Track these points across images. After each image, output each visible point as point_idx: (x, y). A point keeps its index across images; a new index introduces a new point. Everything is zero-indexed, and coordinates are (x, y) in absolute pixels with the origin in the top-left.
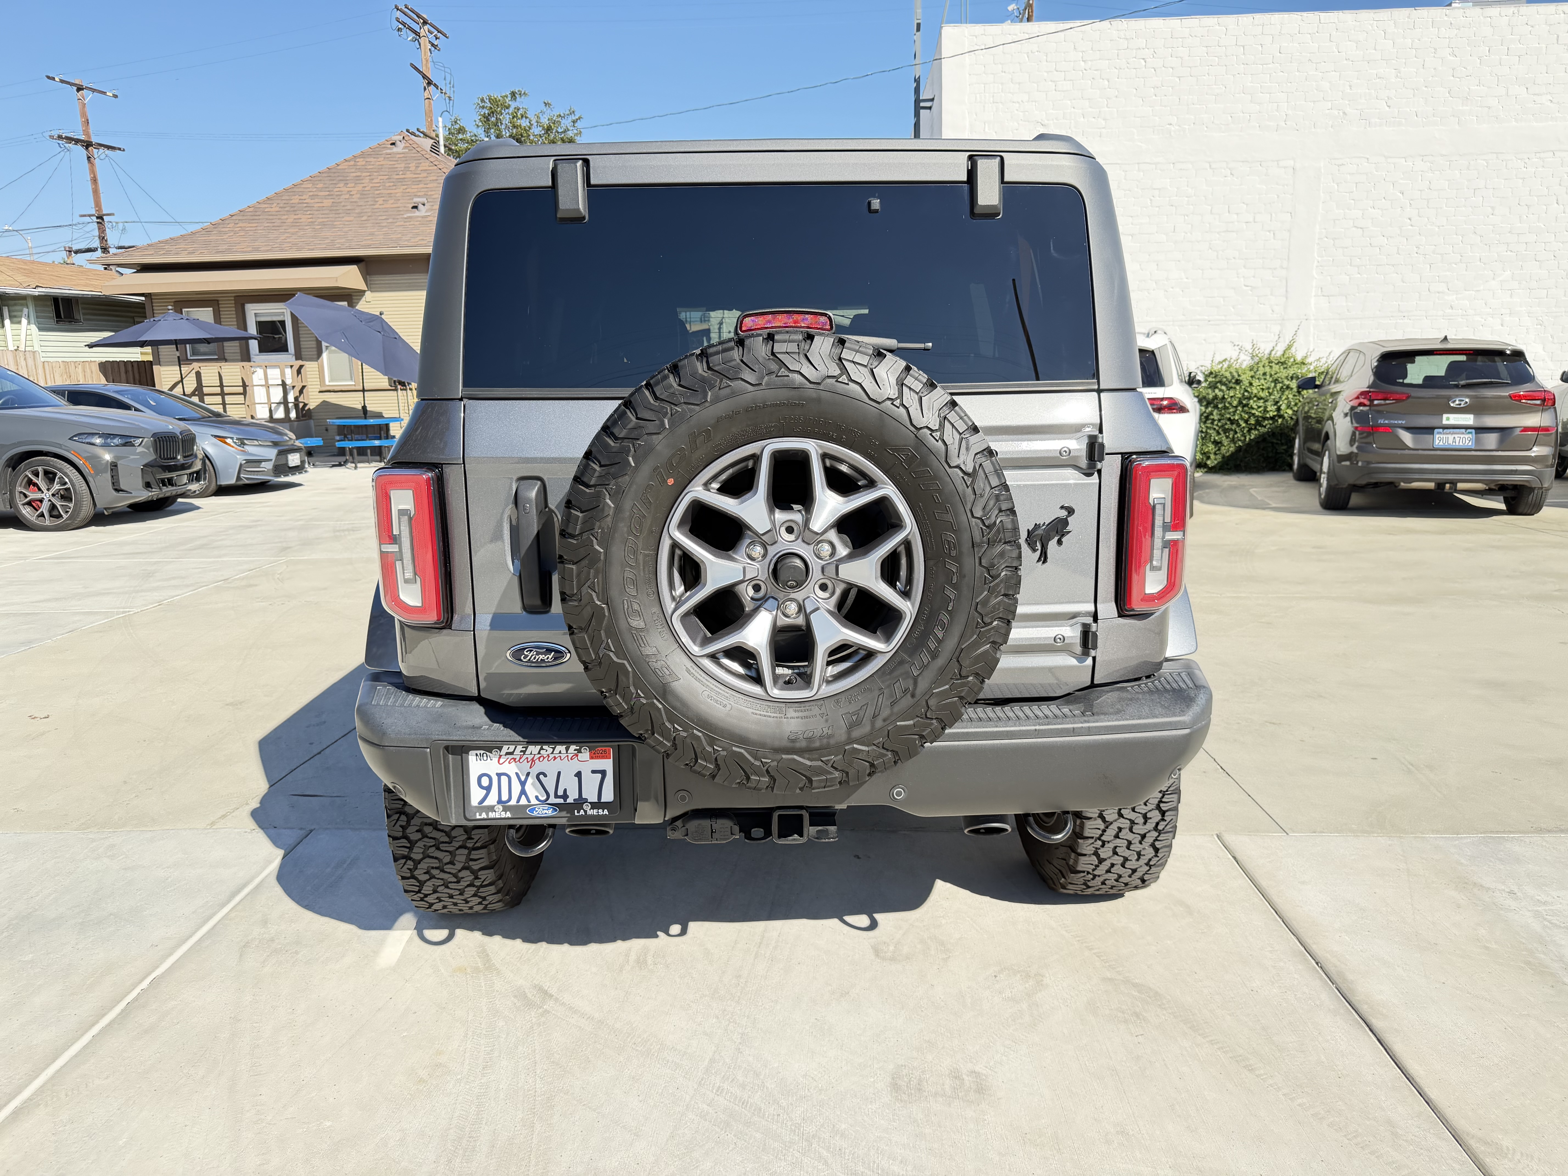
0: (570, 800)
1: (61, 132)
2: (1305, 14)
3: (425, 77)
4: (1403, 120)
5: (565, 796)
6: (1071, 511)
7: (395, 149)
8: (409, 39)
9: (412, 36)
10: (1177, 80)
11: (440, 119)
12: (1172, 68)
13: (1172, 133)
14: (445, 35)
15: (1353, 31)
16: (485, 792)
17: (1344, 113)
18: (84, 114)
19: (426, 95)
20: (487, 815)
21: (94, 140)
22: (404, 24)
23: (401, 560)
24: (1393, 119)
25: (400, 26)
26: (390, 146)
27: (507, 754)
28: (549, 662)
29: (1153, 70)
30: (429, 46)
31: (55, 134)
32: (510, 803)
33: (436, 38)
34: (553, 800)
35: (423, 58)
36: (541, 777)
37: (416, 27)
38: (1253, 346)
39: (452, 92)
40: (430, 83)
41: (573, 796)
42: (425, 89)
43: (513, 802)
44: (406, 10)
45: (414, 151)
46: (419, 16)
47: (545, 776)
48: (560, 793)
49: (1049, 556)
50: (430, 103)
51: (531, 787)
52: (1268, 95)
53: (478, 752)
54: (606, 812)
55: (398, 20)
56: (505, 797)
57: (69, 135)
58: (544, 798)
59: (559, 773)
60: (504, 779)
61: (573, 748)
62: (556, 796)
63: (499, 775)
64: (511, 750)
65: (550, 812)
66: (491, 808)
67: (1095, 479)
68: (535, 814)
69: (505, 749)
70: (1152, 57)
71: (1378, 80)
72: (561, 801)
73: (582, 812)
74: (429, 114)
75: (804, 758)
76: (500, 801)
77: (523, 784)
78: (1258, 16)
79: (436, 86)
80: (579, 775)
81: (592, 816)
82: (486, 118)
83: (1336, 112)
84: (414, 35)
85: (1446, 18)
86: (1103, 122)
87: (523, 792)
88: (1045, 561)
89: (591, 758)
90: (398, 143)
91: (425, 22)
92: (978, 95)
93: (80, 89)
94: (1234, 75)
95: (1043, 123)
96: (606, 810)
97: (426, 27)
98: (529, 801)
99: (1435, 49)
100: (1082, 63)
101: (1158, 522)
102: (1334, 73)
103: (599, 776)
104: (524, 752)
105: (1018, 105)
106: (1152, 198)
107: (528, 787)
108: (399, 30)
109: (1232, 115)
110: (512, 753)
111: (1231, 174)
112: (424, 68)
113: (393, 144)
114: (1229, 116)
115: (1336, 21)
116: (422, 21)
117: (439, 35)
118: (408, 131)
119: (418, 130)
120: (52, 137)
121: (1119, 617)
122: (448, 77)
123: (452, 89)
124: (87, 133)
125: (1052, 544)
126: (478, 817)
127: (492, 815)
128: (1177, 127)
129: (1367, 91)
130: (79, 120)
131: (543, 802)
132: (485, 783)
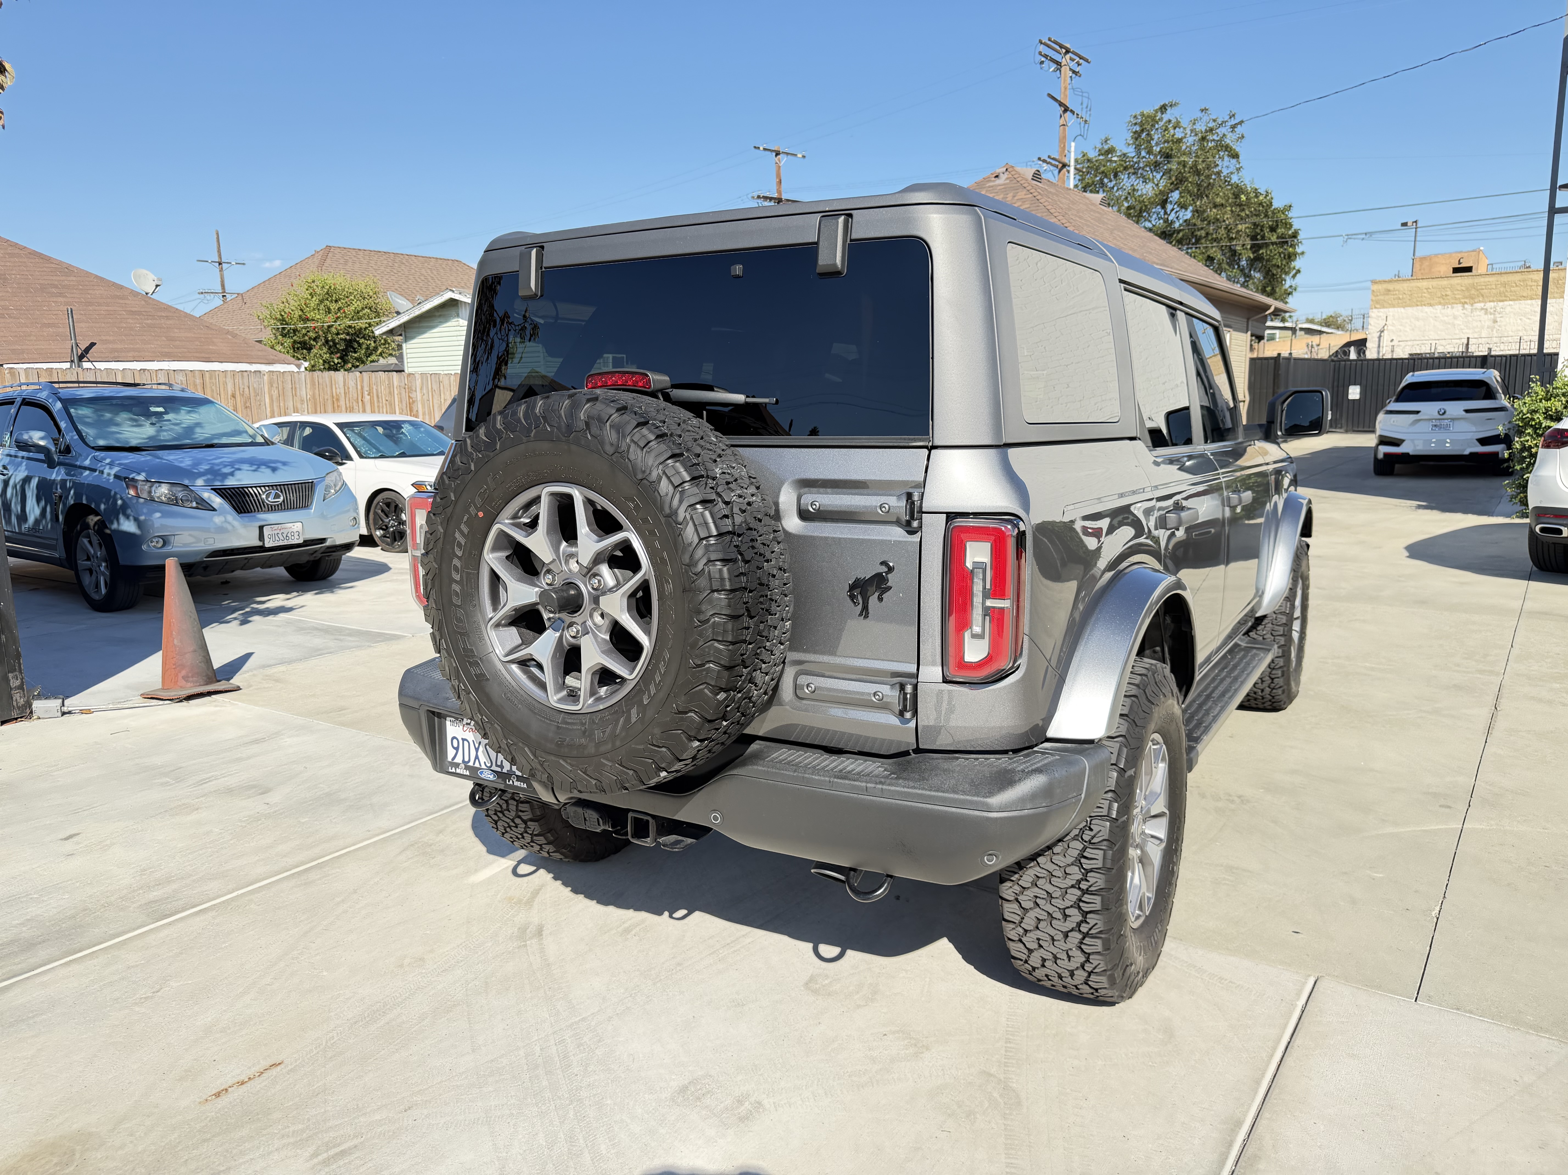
0: (504, 771)
1: (759, 193)
3: (1061, 104)
5: (502, 767)
6: (890, 570)
7: (998, 182)
8: (1051, 70)
9: (1053, 67)
11: (1073, 144)
14: (1087, 61)
16: (455, 750)
18: (778, 175)
19: (1062, 122)
20: (456, 770)
21: (784, 197)
22: (1046, 56)
25: (1043, 59)
26: (994, 179)
27: (468, 724)
30: (1070, 74)
31: (755, 195)
32: (469, 764)
33: (1079, 65)
34: (494, 768)
35: (1063, 85)
37: (1057, 57)
39: (1088, 115)
40: (1066, 110)
41: (507, 768)
42: (1061, 116)
43: (471, 764)
44: (1049, 43)
45: (1015, 181)
46: (1061, 46)
48: (499, 763)
49: (870, 610)
50: (1064, 130)
51: (482, 754)
53: (452, 719)
54: (525, 786)
55: (1040, 53)
56: (466, 759)
57: (765, 195)
58: (489, 765)
60: (466, 744)
62: (497, 765)
63: (463, 740)
65: (491, 777)
66: (458, 765)
67: (916, 538)
68: (483, 776)
69: (466, 720)
72: (499, 769)
73: (511, 782)
74: (1063, 140)
75: (566, 762)
76: (463, 761)
77: (477, 750)
79: (1072, 112)
81: (517, 787)
82: (1137, 136)
84: (1056, 66)
87: (477, 757)
88: (866, 617)
90: (1001, 175)
91: (1068, 51)
93: (777, 154)
97: (1068, 56)
98: (480, 765)
101: (977, 588)
107: (480, 754)
108: (1042, 63)
110: (471, 724)
112: (1062, 96)
113: (997, 176)
116: (1064, 51)
117: (1081, 61)
118: (1039, 159)
119: (1049, 157)
120: (753, 197)
121: (944, 682)
122: (1085, 101)
123: (1089, 112)
124: (779, 192)
125: (873, 600)
126: (450, 770)
127: (458, 771)
130: (775, 181)
131: (489, 768)
132: (455, 745)
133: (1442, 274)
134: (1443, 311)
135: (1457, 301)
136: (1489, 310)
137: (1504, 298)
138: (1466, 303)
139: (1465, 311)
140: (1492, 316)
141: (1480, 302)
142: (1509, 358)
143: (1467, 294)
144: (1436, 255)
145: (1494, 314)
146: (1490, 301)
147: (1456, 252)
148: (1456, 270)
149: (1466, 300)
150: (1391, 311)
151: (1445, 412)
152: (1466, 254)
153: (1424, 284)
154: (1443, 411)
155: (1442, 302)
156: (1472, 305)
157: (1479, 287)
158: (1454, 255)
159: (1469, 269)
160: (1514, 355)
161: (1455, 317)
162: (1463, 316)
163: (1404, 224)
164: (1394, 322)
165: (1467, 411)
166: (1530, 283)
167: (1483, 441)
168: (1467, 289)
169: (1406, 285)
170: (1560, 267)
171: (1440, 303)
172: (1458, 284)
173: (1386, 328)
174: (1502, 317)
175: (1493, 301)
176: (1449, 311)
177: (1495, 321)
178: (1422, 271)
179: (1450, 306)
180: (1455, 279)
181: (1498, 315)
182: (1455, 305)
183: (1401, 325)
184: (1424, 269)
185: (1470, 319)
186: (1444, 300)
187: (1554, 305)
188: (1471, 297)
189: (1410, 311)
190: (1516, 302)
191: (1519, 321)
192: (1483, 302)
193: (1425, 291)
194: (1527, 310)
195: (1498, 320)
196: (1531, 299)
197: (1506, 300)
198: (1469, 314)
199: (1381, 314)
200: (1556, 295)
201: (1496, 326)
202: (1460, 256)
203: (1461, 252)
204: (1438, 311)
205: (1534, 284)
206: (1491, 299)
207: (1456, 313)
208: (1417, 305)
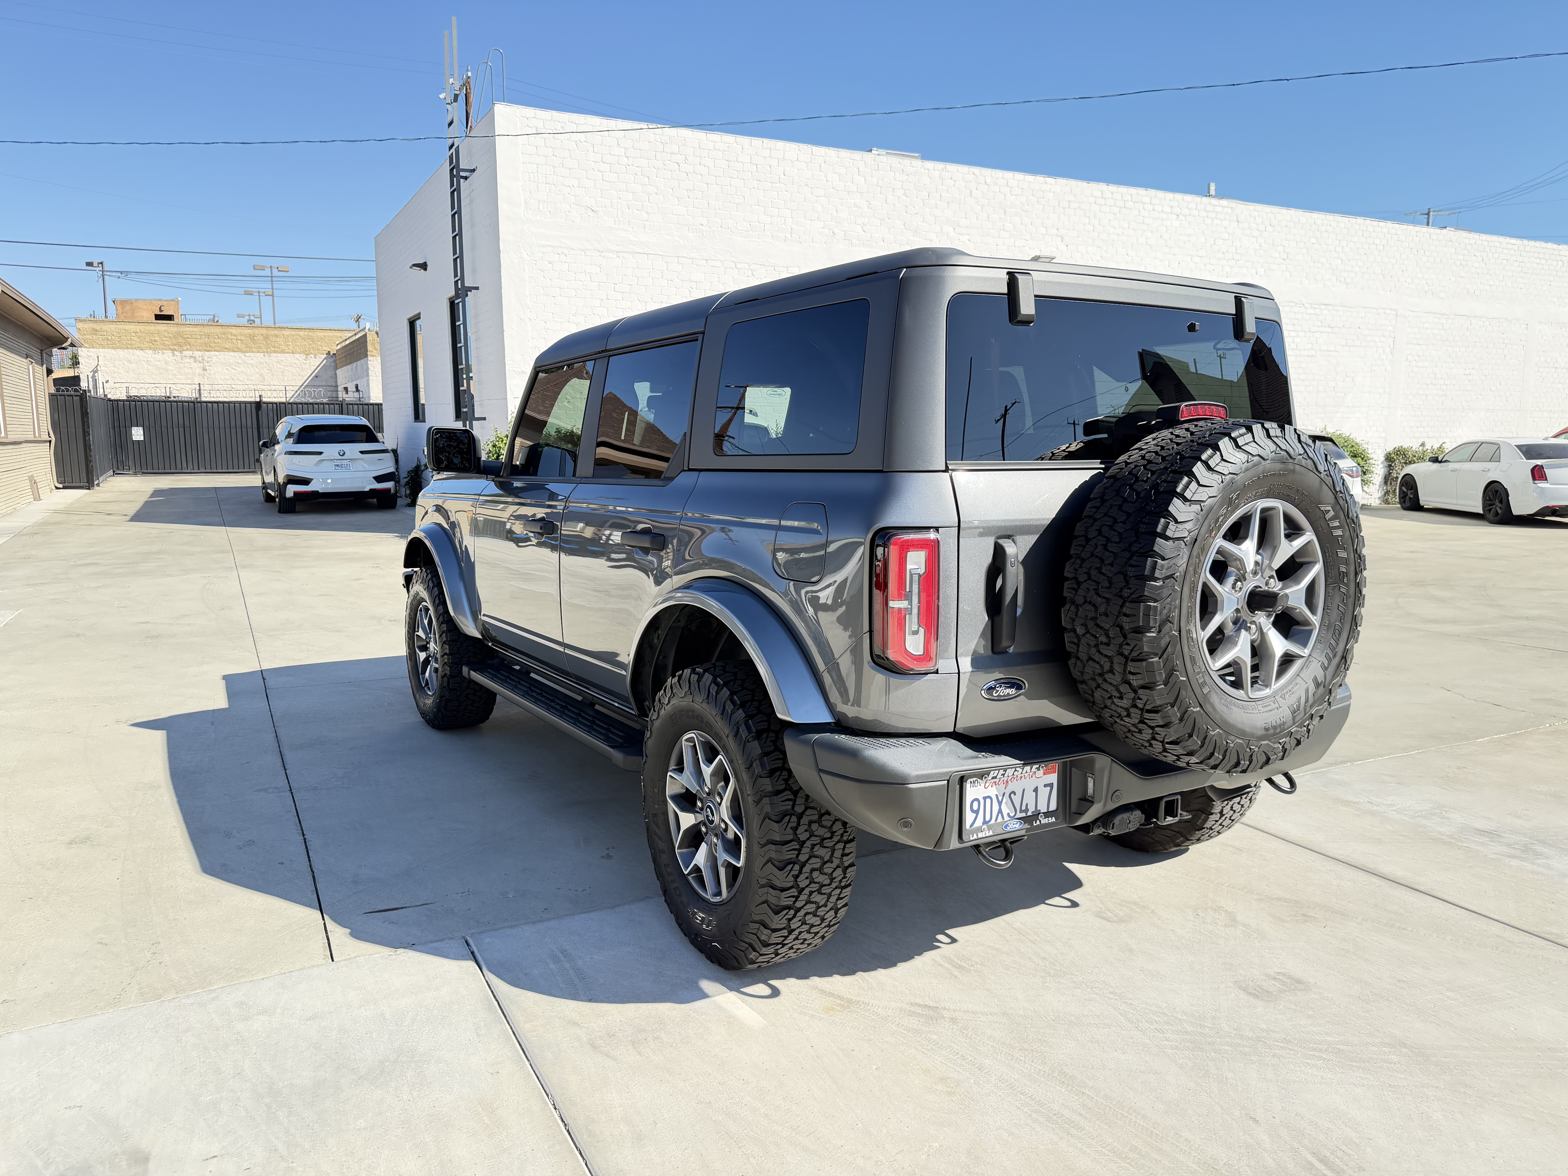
0: (1029, 814)
2: (801, 145)
4: (875, 244)
5: (1027, 810)
10: (706, 186)
12: (701, 175)
13: (704, 233)
15: (836, 166)
16: (975, 814)
17: (833, 232)
20: (977, 835)
23: (911, 614)
24: (867, 242)
27: (993, 778)
28: (1012, 695)
29: (686, 174)
32: (991, 823)
34: (1019, 815)
36: (1012, 795)
38: (777, 425)
41: (1032, 809)
43: (993, 821)
47: (1015, 794)
48: (1024, 807)
51: (1005, 805)
52: (777, 209)
53: (972, 780)
56: (987, 819)
58: (1012, 815)
59: (1024, 789)
60: (988, 801)
61: (1035, 767)
62: (1021, 811)
63: (985, 798)
64: (995, 775)
65: (1017, 826)
66: (980, 829)
68: (1008, 829)
69: (991, 775)
70: (684, 162)
71: (856, 208)
72: (1024, 815)
73: (1038, 822)
76: (985, 822)
77: (1000, 803)
78: (766, 141)
80: (1036, 790)
81: (1043, 825)
83: (827, 231)
85: (899, 165)
86: (646, 215)
87: (1000, 811)
89: (1044, 774)
92: (531, 174)
94: (750, 189)
95: (593, 208)
96: (1053, 818)
98: (1004, 818)
99: (893, 189)
100: (626, 159)
102: (824, 198)
103: (1049, 788)
104: (1003, 775)
105: (569, 189)
106: (691, 289)
107: (1003, 806)
109: (751, 223)
110: (995, 778)
111: (753, 275)
114: (748, 223)
115: (824, 155)
126: (972, 839)
127: (980, 835)
128: (708, 228)
129: (849, 216)
131: (1013, 818)
132: (975, 807)
133: (145, 320)
134: (153, 355)
135: (165, 347)
136: (198, 358)
137: (209, 348)
138: (175, 349)
139: (175, 358)
140: (202, 364)
141: (187, 350)
142: (278, 404)
143: (174, 341)
144: (137, 300)
145: (203, 363)
146: (197, 350)
147: (156, 300)
148: (158, 317)
149: (175, 347)
150: (101, 352)
151: (344, 454)
152: (166, 303)
153: (131, 327)
154: (343, 452)
155: (152, 346)
156: (181, 352)
157: (185, 336)
158: (154, 302)
159: (169, 318)
160: (283, 403)
161: (167, 363)
162: (174, 361)
163: (89, 264)
164: (106, 363)
165: (362, 452)
166: (230, 337)
167: (379, 479)
168: (174, 337)
169: (113, 327)
170: (253, 325)
171: (151, 348)
172: (165, 331)
173: (99, 367)
174: (209, 366)
175: (201, 351)
176: (159, 356)
177: (205, 370)
178: (125, 314)
179: (160, 352)
180: (161, 325)
181: (206, 364)
182: (165, 351)
183: (114, 367)
184: (126, 313)
185: (181, 365)
186: (154, 345)
187: (253, 358)
188: (179, 345)
189: (121, 352)
190: (221, 353)
191: (226, 371)
192: (191, 350)
193: (134, 334)
194: (231, 361)
195: (207, 368)
196: (234, 351)
197: (212, 351)
198: (180, 361)
199: (92, 354)
200: (254, 350)
201: (206, 374)
202: (160, 303)
203: (160, 300)
204: (150, 356)
205: (233, 337)
206: (198, 348)
207: (167, 359)
208: (128, 348)
